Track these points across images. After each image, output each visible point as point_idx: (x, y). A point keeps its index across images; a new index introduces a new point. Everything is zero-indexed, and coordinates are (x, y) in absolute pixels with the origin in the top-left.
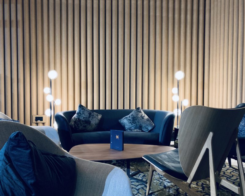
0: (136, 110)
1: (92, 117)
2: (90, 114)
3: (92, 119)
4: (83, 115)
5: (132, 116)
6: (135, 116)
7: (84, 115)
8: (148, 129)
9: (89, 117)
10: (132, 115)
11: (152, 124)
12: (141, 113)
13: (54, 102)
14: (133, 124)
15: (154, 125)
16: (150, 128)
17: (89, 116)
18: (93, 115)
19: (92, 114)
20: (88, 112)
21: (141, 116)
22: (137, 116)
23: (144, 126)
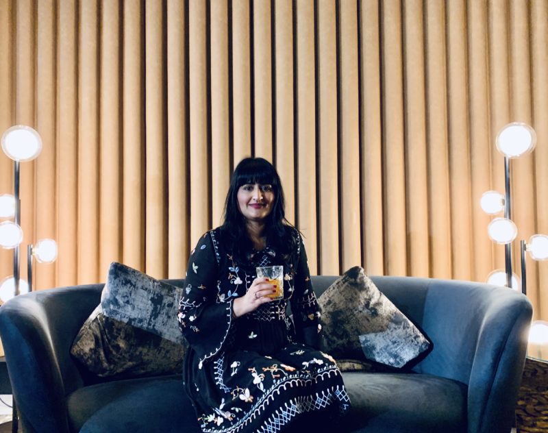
0: (345, 281)
1: (164, 311)
2: (157, 301)
3: (164, 324)
4: (129, 308)
5: (330, 309)
6: (341, 306)
7: (133, 308)
8: (401, 360)
9: (155, 314)
10: (329, 302)
11: (417, 337)
12: (367, 290)
13: (30, 252)
14: (335, 338)
15: (422, 339)
16: (408, 354)
17: (155, 309)
18: (171, 305)
19: (166, 300)
20: (149, 292)
21: (367, 305)
22: (350, 305)
23: (383, 345)
